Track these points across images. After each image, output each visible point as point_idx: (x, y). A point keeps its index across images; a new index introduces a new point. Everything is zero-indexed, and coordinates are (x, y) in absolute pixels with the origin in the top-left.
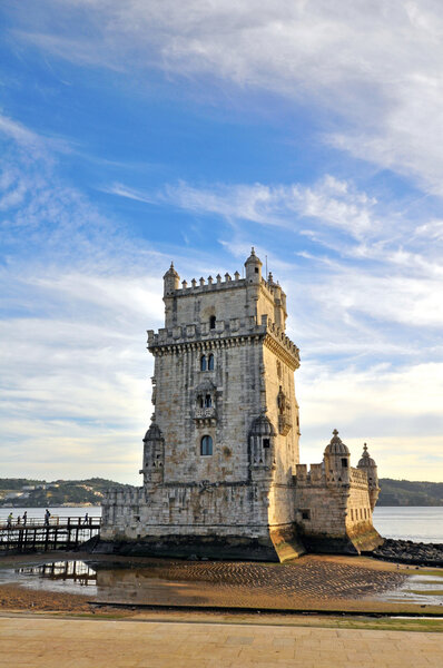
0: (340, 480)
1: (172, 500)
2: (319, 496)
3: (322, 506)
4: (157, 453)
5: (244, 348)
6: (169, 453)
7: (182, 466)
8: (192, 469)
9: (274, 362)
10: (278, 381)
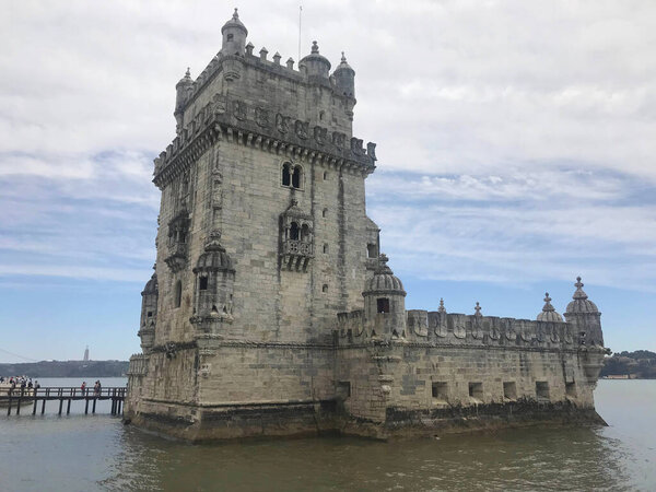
0: (374, 334)
1: (157, 368)
2: (359, 359)
3: (362, 377)
4: (148, 310)
5: (208, 153)
6: (159, 310)
7: (164, 323)
8: (168, 327)
9: (269, 165)
10: (286, 192)
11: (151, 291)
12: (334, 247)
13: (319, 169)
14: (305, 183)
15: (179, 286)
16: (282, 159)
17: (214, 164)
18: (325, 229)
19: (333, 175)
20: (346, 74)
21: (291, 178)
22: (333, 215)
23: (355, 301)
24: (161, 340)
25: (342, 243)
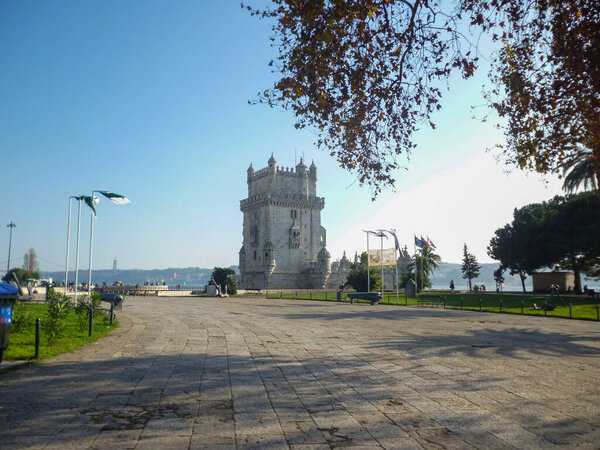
4: (242, 259)
5: (264, 208)
6: (246, 259)
7: (249, 264)
8: (251, 266)
9: (285, 211)
10: (291, 221)
11: (242, 252)
12: (309, 239)
13: (303, 210)
14: (298, 216)
15: (255, 253)
16: (290, 209)
17: (267, 213)
18: (304, 233)
19: (309, 212)
20: (313, 169)
21: (294, 214)
22: (308, 227)
23: (315, 259)
24: (248, 270)
25: (311, 237)
